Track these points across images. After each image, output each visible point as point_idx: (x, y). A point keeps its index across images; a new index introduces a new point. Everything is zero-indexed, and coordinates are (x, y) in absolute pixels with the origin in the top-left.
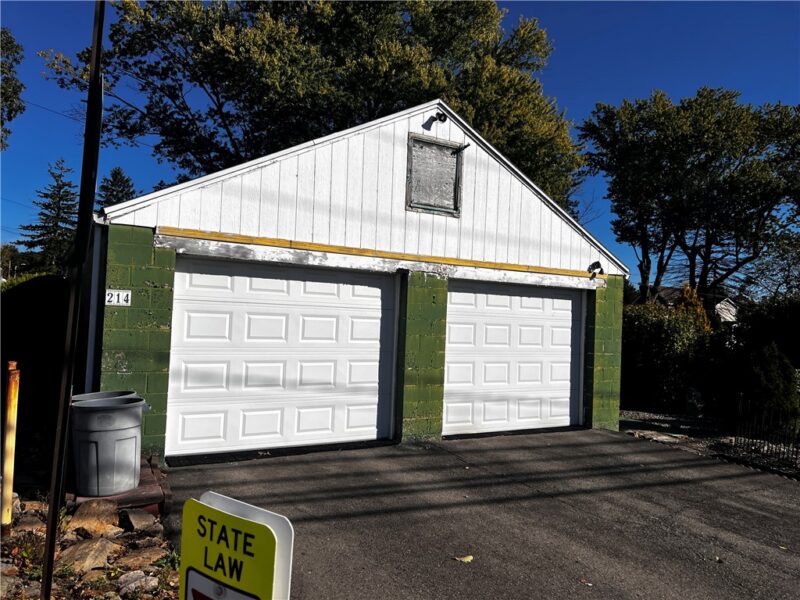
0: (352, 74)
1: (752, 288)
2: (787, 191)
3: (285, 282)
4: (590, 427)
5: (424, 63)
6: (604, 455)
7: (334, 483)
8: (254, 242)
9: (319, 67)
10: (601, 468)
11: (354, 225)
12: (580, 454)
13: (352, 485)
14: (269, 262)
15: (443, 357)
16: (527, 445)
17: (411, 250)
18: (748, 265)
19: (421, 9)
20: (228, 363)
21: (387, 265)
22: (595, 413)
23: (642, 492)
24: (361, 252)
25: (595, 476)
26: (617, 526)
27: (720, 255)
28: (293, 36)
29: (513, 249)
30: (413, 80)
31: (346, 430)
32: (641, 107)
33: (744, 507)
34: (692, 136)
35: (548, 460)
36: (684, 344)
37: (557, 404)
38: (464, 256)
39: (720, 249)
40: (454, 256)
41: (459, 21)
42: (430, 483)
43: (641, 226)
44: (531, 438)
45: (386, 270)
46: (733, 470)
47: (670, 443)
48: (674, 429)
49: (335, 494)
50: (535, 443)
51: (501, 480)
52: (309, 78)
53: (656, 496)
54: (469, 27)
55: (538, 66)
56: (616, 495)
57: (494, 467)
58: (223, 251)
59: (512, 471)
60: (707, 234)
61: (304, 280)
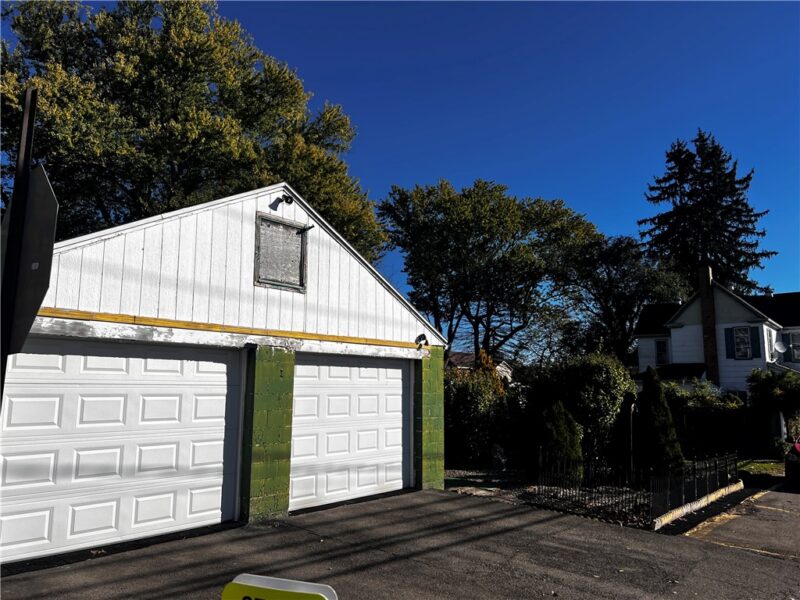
0: (157, 138)
1: (524, 353)
2: (547, 271)
3: (124, 360)
4: (421, 488)
5: (235, 135)
6: (440, 514)
7: (190, 574)
8: (94, 318)
9: (118, 126)
10: (439, 526)
11: (201, 300)
12: (419, 515)
13: (211, 573)
14: (110, 339)
15: (290, 431)
16: (369, 511)
17: (260, 325)
18: (520, 333)
19: (229, 83)
20: (56, 453)
21: (235, 340)
22: (424, 475)
23: (480, 543)
24: (209, 327)
25: (437, 533)
26: (469, 577)
27: (498, 324)
28: (90, 91)
29: (353, 323)
30: (223, 149)
31: (189, 516)
32: (430, 193)
33: (560, 546)
34: (473, 221)
35: (393, 524)
36: (485, 405)
37: (392, 469)
38: (309, 330)
39: (498, 319)
40: (301, 331)
41: (267, 98)
42: (290, 560)
43: (432, 297)
44: (373, 505)
45: (234, 345)
46: (543, 515)
47: (486, 497)
48: (486, 484)
49: (196, 585)
50: (377, 509)
51: (358, 548)
52: (106, 136)
53: (492, 546)
54: (278, 104)
55: (343, 149)
56: (460, 549)
57: (346, 537)
58: (57, 328)
59: (364, 538)
60: (487, 305)
61: (145, 357)
